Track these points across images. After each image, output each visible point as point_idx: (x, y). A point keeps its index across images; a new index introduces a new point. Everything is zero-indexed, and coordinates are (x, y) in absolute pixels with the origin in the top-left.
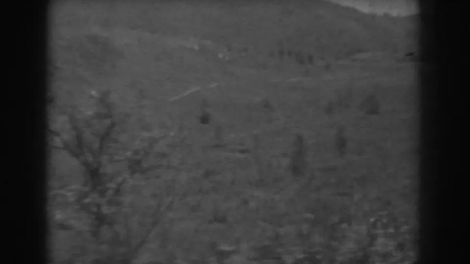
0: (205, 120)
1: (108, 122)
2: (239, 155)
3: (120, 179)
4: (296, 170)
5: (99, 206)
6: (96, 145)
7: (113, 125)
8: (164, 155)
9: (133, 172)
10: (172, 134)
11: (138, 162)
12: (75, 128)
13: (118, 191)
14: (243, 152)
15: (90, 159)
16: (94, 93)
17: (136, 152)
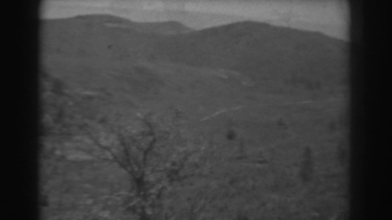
0: (231, 136)
1: (151, 138)
2: (258, 165)
3: (160, 186)
4: (305, 177)
5: (143, 208)
6: (141, 158)
7: (155, 140)
8: (197, 166)
9: (172, 181)
10: (203, 148)
11: (176, 172)
12: (123, 144)
13: (159, 196)
14: (261, 162)
15: (136, 169)
16: (139, 115)
17: (174, 164)
